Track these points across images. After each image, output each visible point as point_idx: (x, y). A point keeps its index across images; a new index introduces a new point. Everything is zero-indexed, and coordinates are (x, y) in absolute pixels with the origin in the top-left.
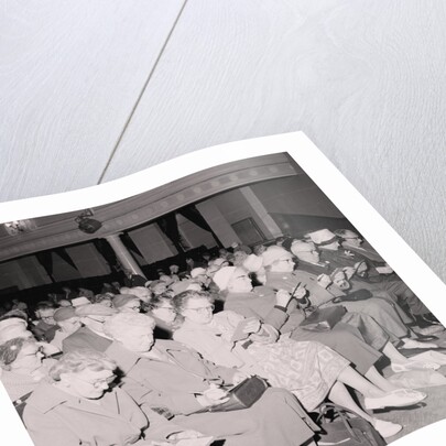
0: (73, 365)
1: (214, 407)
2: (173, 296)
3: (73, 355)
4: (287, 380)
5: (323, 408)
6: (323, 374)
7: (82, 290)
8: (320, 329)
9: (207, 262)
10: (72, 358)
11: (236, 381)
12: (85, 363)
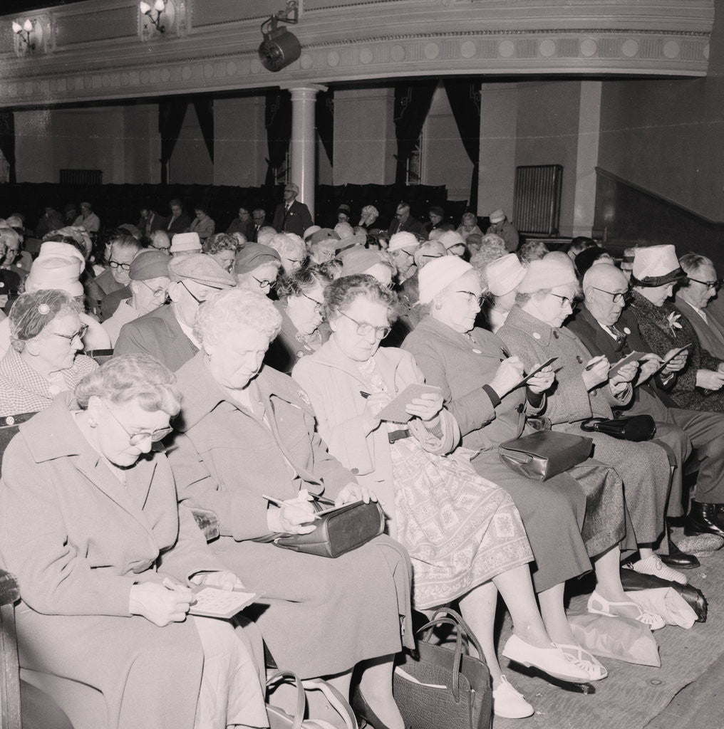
0: (117, 386)
1: (284, 536)
2: (337, 277)
3: (126, 364)
4: (419, 535)
5: (442, 614)
6: (479, 556)
7: (200, 214)
8: (527, 471)
9: (429, 229)
10: (122, 369)
11: (343, 498)
12: (138, 387)
